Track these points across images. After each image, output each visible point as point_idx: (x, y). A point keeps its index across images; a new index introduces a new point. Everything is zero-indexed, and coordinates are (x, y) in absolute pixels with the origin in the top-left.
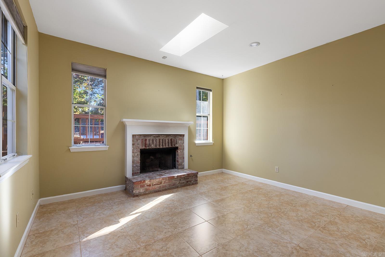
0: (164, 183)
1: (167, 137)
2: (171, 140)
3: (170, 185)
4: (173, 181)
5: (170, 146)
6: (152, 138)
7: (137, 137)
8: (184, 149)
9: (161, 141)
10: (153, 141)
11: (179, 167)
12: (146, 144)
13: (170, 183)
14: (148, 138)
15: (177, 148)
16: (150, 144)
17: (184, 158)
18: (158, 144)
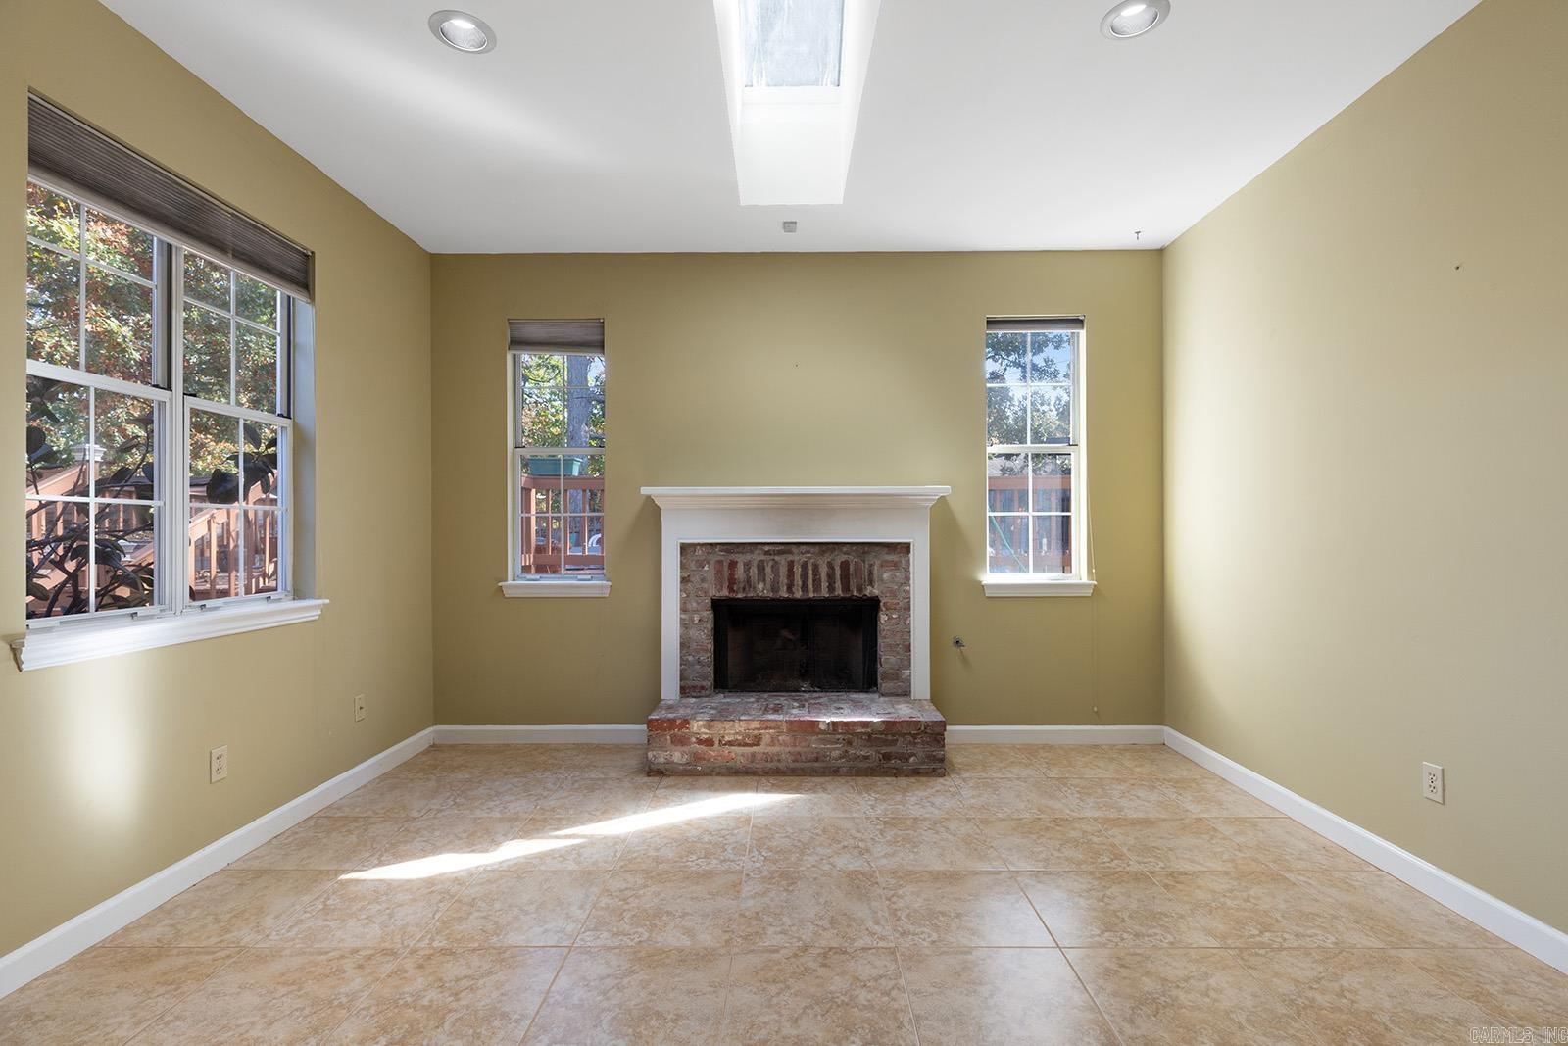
0: (772, 743)
1: (823, 553)
2: (845, 566)
3: (796, 758)
4: (815, 744)
5: (839, 592)
6: (757, 557)
7: (699, 552)
8: (908, 608)
9: (798, 570)
10: (761, 568)
11: (884, 686)
12: (732, 581)
13: (798, 749)
14: (741, 559)
15: (874, 604)
16: (748, 581)
17: (908, 648)
18: (783, 580)
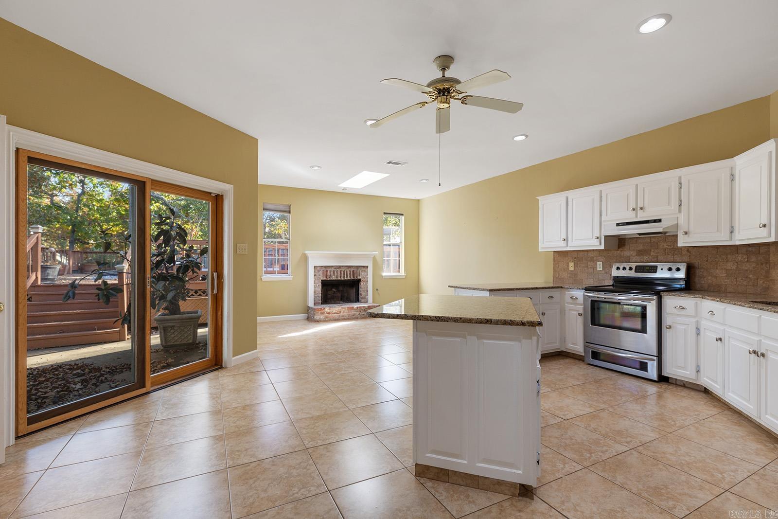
0: (344, 312)
1: (348, 268)
2: (353, 271)
3: (349, 315)
4: (353, 312)
5: (352, 278)
6: (333, 269)
7: (318, 268)
8: (367, 281)
9: (342, 272)
10: (334, 272)
11: (363, 300)
12: (327, 276)
13: (349, 313)
14: (329, 270)
15: (360, 280)
16: (331, 275)
17: (367, 291)
18: (339, 275)
